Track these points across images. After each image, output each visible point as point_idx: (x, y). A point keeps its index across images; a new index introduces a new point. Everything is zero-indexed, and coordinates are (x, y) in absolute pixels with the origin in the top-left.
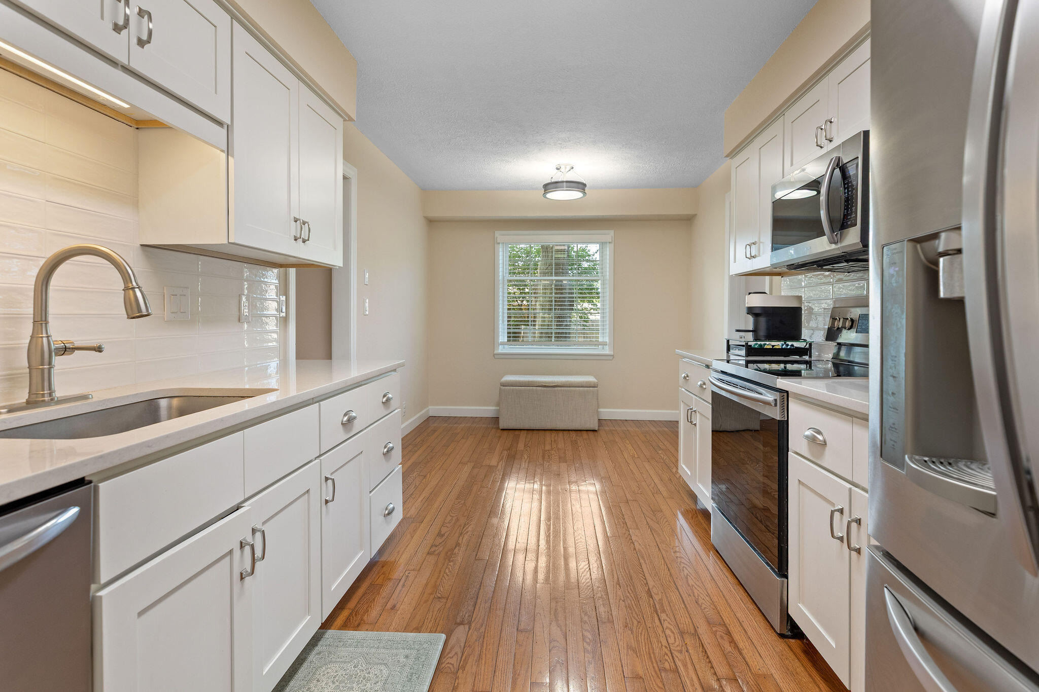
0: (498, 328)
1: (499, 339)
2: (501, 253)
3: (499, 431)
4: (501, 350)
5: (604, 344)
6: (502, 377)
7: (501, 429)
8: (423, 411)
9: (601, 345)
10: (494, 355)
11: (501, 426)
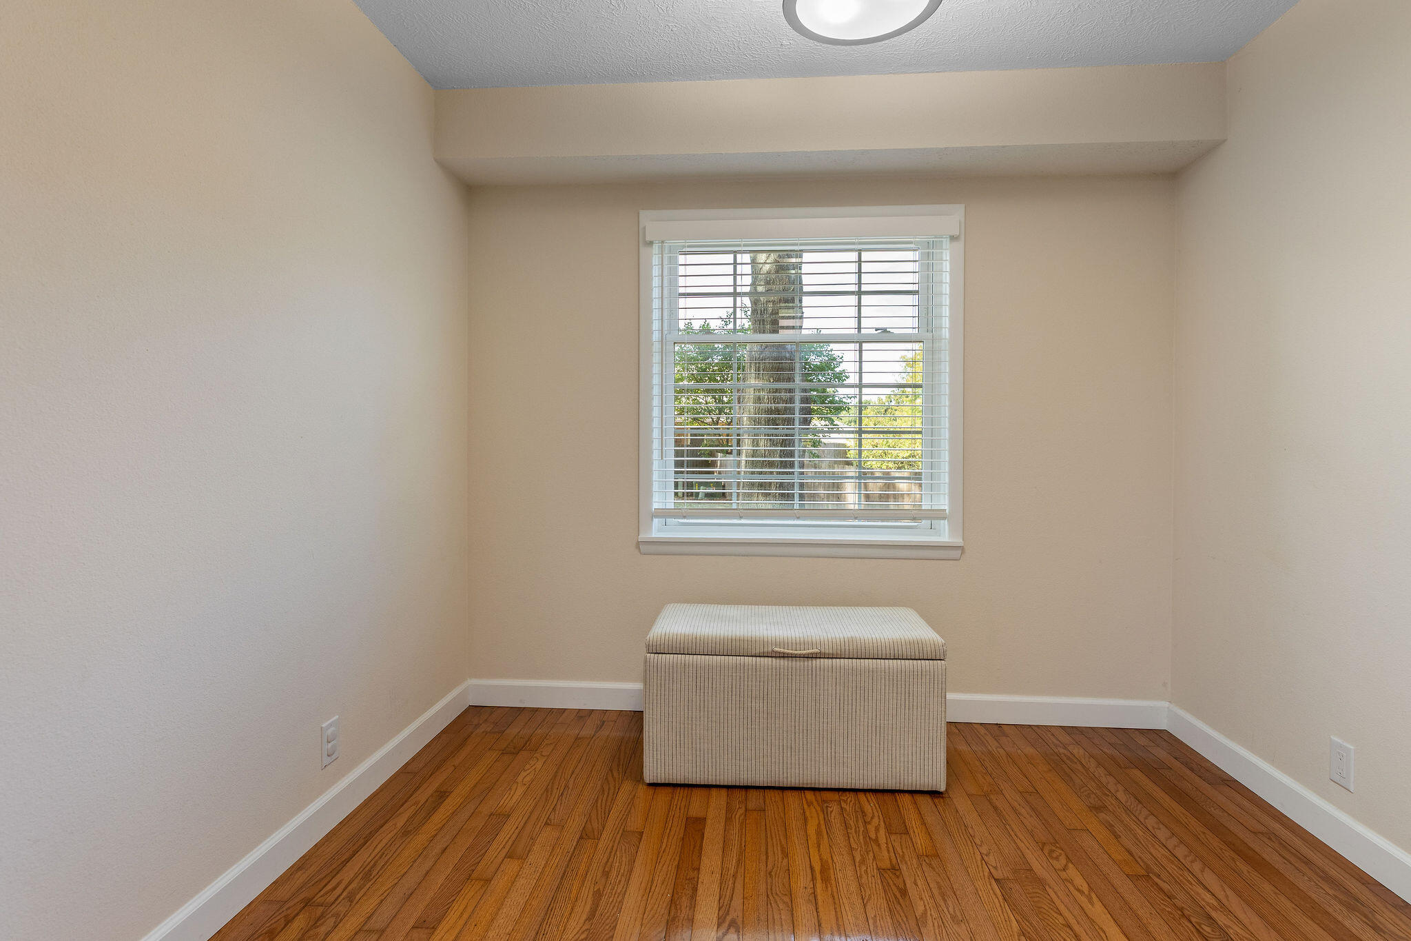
0: (650, 472)
1: (651, 504)
2: (656, 271)
3: (641, 789)
4: (657, 530)
5: (935, 515)
6: (652, 622)
7: (650, 785)
8: (455, 693)
9: (926, 518)
10: (638, 544)
11: (650, 774)
